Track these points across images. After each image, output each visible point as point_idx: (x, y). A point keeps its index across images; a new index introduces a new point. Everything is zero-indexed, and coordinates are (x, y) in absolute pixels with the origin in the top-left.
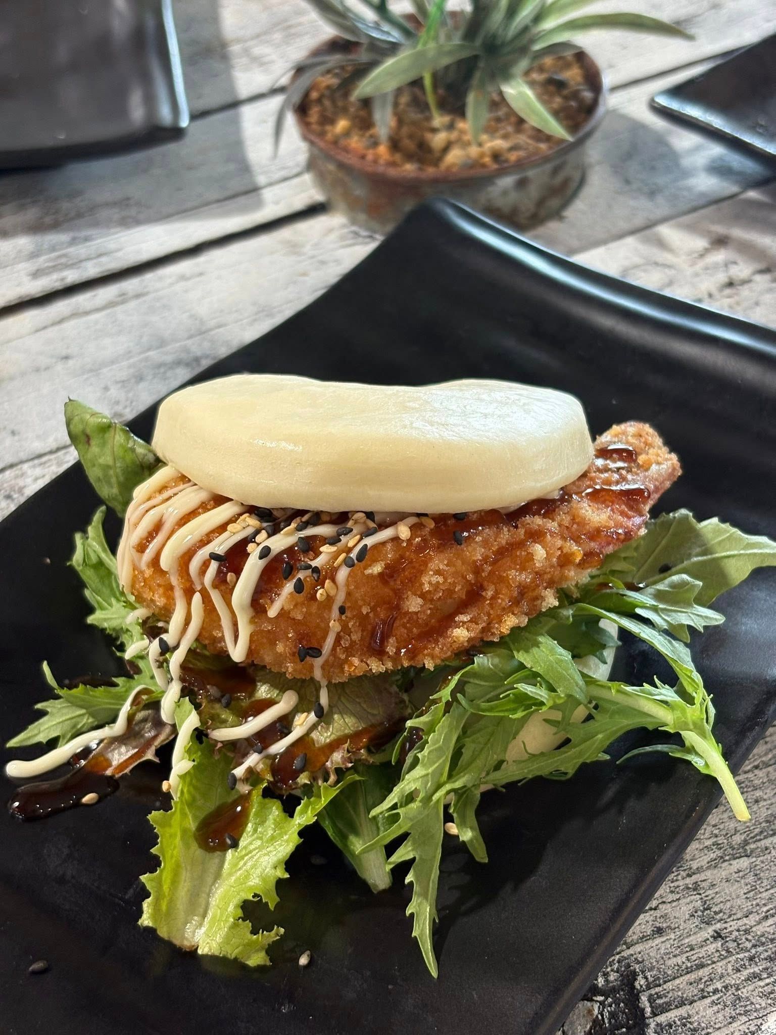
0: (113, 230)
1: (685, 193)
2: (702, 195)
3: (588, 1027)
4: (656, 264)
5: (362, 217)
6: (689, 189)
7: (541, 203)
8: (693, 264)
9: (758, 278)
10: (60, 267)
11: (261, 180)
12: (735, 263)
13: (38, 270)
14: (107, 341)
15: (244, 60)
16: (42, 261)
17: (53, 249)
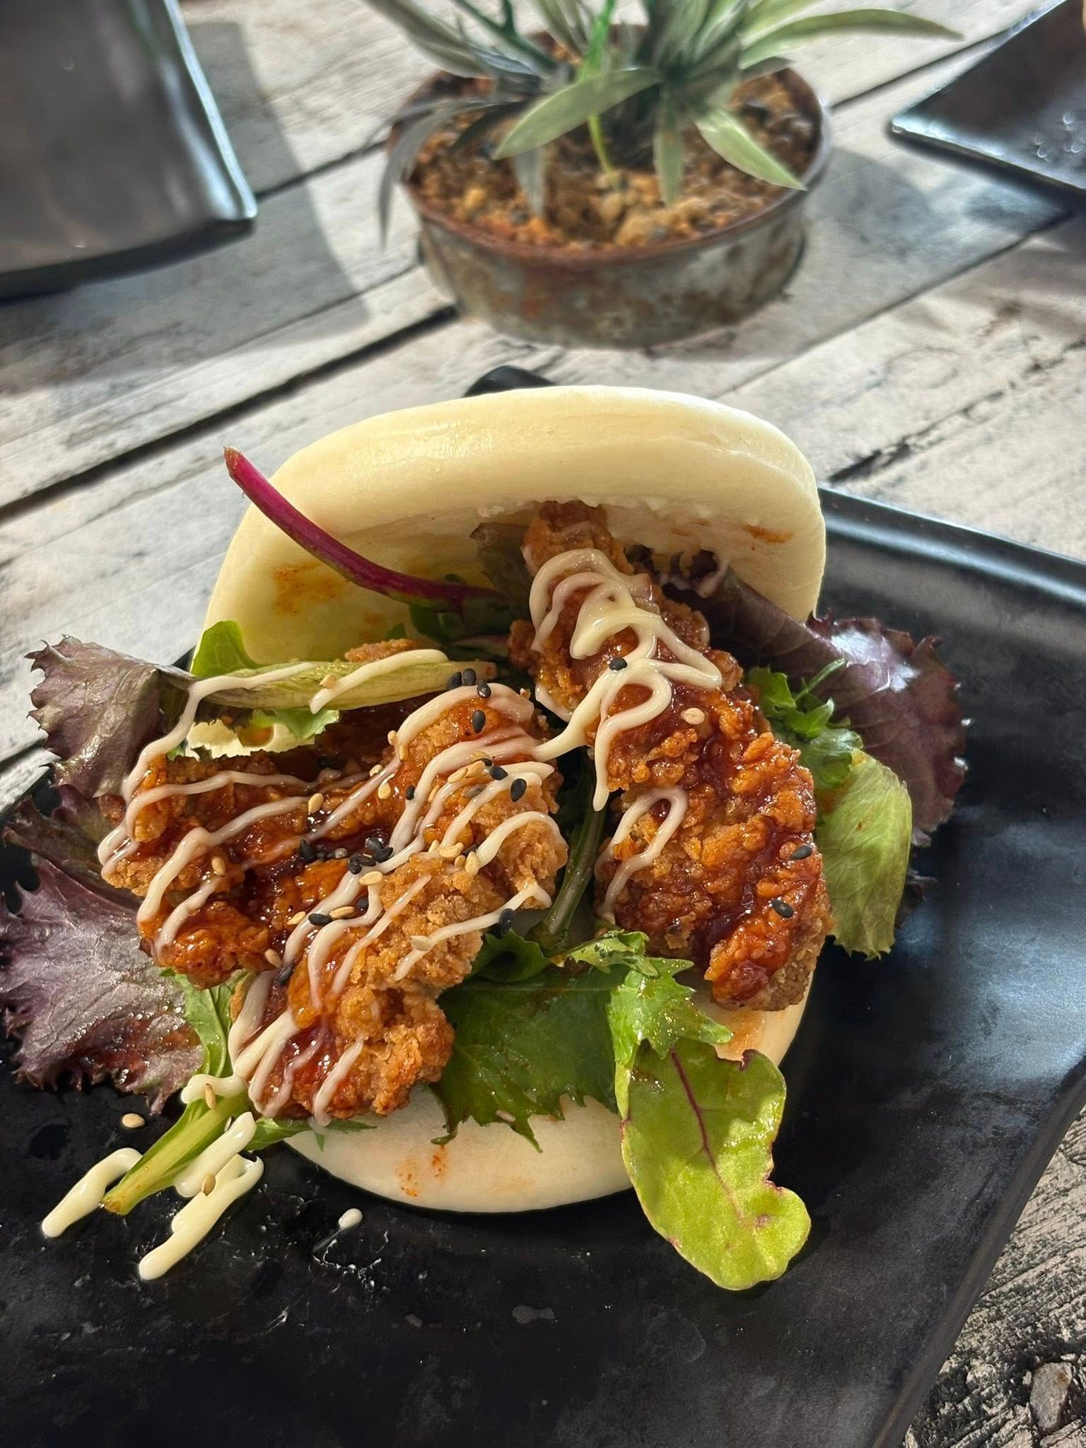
0: (166, 370)
1: (947, 249)
2: (969, 249)
3: (1064, 1396)
4: (930, 348)
5: (513, 320)
6: (950, 242)
7: (758, 279)
8: (979, 344)
9: (1071, 355)
10: (101, 428)
11: (359, 282)
12: (1036, 338)
13: (72, 435)
14: (193, 526)
15: (297, 117)
16: (75, 423)
17: (87, 404)
